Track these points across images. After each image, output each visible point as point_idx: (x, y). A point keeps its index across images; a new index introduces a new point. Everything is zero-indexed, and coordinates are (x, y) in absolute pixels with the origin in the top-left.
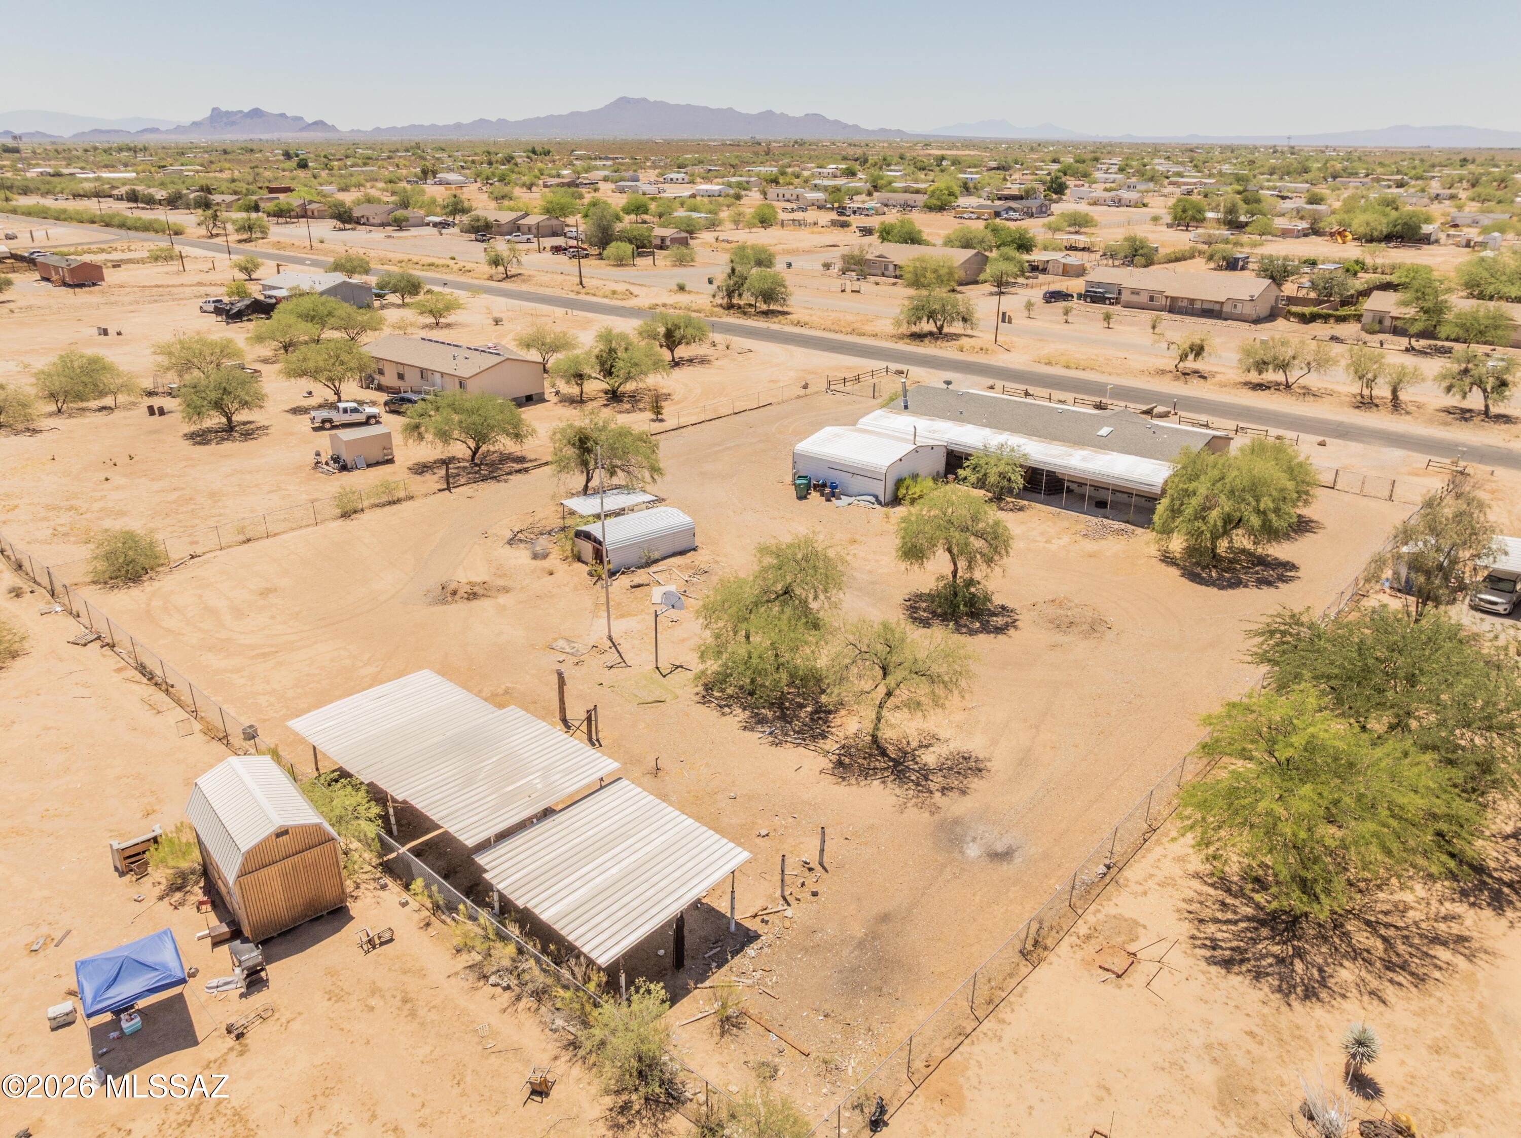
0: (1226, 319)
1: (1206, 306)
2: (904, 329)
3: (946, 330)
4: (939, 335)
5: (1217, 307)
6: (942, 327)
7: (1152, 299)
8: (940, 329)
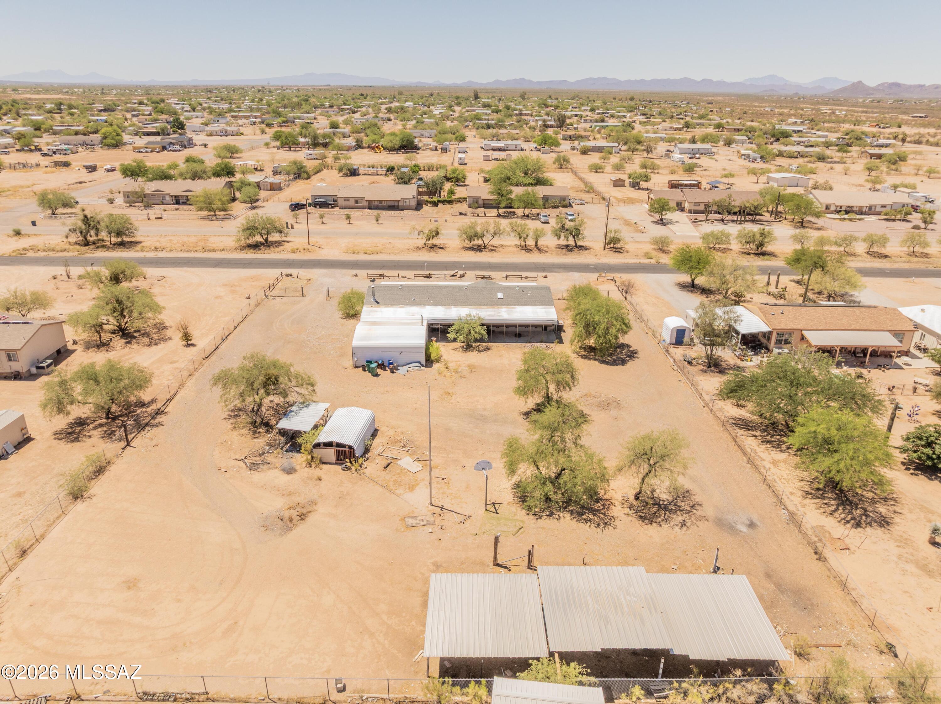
0: (402, 210)
1: (390, 203)
2: (243, 243)
3: (270, 239)
4: (267, 244)
5: (396, 204)
6: (267, 238)
7: (357, 202)
8: (266, 240)
